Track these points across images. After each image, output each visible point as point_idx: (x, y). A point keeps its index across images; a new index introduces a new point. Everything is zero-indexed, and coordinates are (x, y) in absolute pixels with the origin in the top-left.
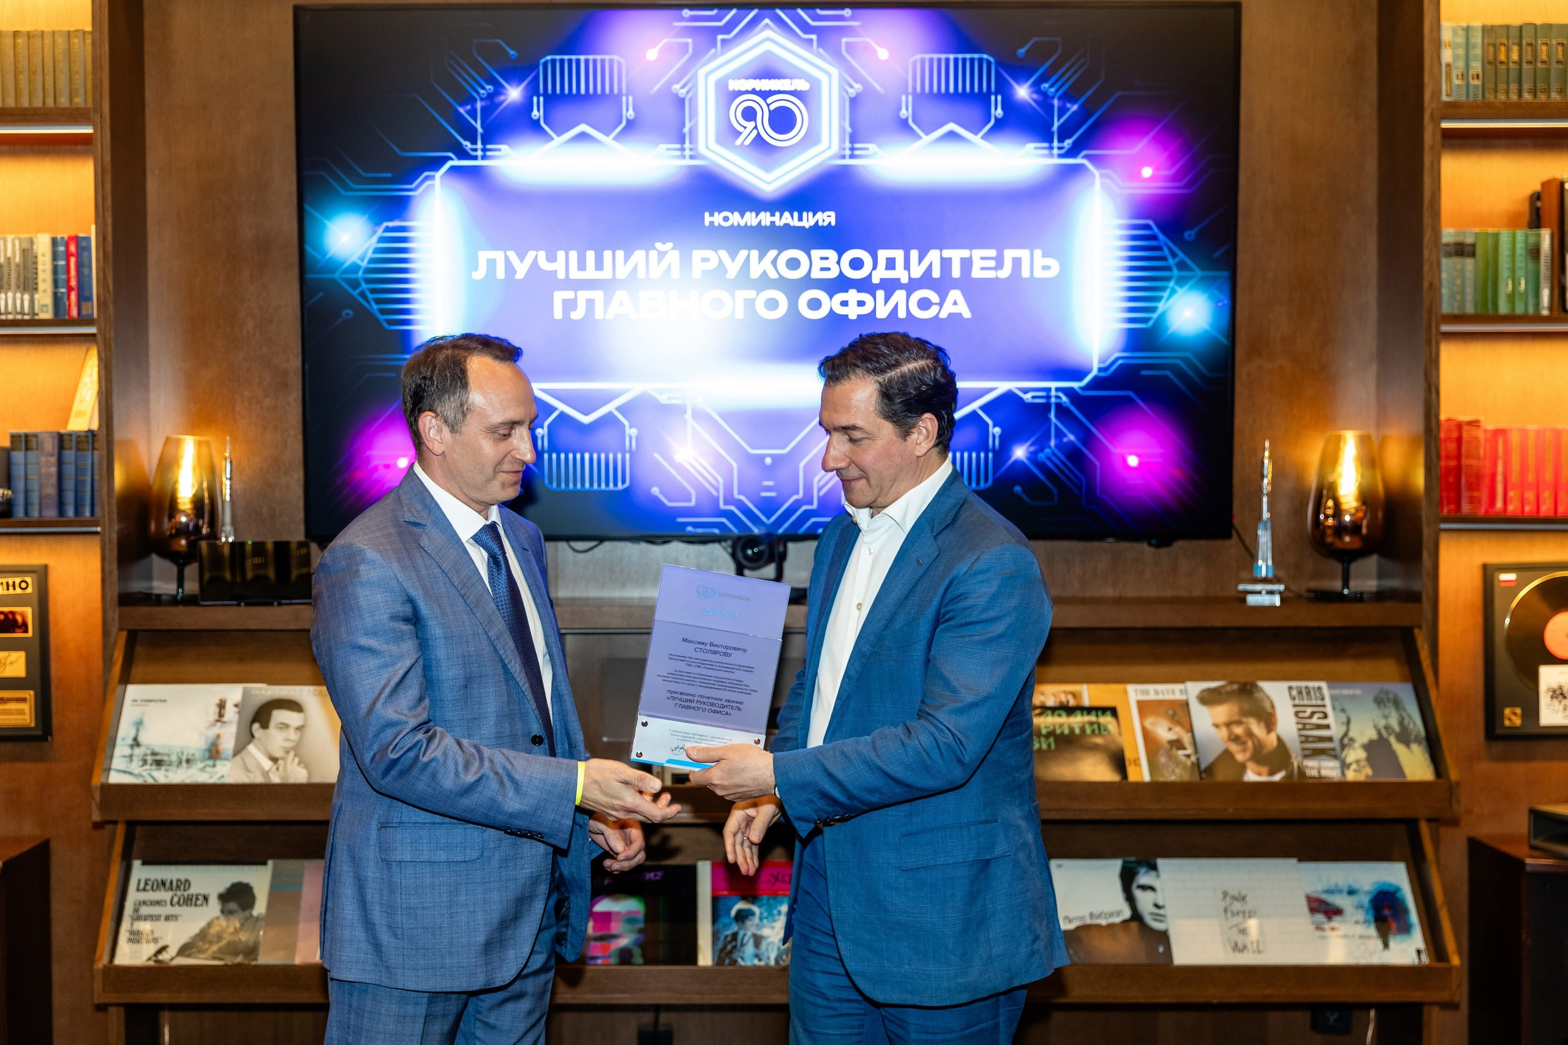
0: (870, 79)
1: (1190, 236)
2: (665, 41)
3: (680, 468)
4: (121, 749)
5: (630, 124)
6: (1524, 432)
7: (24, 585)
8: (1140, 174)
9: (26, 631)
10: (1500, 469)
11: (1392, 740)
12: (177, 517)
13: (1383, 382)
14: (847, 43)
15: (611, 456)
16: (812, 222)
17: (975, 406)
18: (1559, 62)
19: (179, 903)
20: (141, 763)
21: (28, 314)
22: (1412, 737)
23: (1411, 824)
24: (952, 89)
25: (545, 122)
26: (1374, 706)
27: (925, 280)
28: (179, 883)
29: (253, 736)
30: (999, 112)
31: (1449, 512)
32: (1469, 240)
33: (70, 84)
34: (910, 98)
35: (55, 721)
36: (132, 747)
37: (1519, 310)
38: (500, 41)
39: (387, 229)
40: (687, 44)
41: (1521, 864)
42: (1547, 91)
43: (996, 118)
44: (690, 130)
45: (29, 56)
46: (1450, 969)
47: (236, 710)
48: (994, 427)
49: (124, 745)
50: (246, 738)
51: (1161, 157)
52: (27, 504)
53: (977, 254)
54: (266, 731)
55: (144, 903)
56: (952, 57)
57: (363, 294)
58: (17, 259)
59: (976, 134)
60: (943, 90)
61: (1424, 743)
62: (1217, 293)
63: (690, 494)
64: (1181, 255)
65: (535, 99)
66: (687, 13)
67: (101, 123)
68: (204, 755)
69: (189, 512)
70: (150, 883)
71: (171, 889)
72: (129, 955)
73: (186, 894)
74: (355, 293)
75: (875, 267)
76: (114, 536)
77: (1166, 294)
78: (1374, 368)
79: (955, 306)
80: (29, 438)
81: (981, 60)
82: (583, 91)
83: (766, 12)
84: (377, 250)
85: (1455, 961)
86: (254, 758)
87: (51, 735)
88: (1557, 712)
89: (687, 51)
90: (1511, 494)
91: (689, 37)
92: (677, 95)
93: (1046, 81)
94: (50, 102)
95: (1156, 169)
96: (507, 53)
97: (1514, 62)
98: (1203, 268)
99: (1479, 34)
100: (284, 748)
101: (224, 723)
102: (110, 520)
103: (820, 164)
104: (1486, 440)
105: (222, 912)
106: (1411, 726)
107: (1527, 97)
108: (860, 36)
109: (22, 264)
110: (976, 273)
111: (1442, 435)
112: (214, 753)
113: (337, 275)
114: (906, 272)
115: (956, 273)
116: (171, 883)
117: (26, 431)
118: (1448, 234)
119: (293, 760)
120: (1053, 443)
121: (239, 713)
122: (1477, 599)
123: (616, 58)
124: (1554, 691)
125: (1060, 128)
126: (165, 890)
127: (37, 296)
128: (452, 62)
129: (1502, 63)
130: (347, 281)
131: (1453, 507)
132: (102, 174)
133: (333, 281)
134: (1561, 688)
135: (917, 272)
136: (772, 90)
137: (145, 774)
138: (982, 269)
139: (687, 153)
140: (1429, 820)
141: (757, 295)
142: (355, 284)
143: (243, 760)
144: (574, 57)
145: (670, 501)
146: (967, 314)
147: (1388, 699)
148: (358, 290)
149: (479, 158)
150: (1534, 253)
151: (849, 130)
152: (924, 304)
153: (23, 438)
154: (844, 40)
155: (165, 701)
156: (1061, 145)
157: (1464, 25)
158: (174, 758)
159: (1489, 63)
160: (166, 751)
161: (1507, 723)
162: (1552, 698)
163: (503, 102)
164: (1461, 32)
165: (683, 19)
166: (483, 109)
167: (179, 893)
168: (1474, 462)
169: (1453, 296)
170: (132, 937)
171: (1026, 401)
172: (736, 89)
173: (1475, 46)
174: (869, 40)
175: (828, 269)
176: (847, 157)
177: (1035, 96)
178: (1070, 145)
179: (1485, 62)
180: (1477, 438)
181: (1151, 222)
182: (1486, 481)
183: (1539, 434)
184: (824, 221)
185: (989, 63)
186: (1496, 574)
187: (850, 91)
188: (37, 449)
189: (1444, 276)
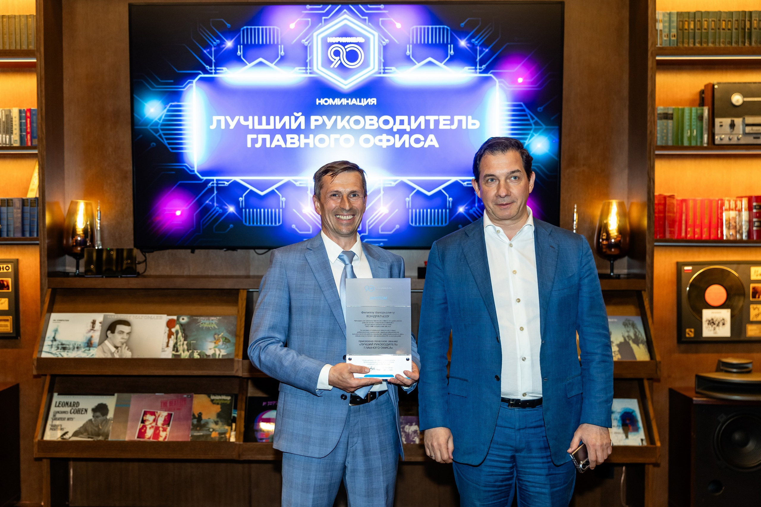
0: (392, 37)
1: (540, 110)
2: (298, 19)
3: (305, 216)
4: (48, 342)
5: (282, 57)
6: (695, 201)
7: (7, 268)
8: (517, 81)
9: (8, 289)
10: (684, 217)
11: (631, 342)
12: (76, 237)
13: (631, 178)
14: (382, 21)
15: (273, 210)
16: (366, 103)
17: (440, 188)
18: (712, 29)
19: (74, 412)
20: (56, 348)
21: (8, 144)
22: (640, 341)
23: (640, 381)
24: (430, 42)
25: (244, 57)
26: (623, 327)
27: (418, 130)
28: (74, 404)
29: (107, 337)
30: (452, 52)
31: (660, 237)
32: (670, 112)
33: (28, 40)
34: (411, 46)
35: (22, 330)
36: (52, 341)
37: (693, 144)
38: (222, 20)
39: (171, 106)
40: (308, 21)
41: (691, 400)
42: (707, 43)
43: (450, 55)
44: (310, 61)
45: (9, 27)
46: (656, 448)
47: (100, 325)
48: (449, 198)
49: (49, 340)
50: (104, 337)
51: (527, 73)
52: (8, 231)
53: (442, 118)
54: (114, 334)
55: (58, 412)
56: (430, 27)
57: (160, 136)
58: (4, 119)
59: (441, 62)
60: (426, 42)
61: (646, 344)
62: (552, 136)
63: (310, 228)
64: (536, 119)
65: (239, 46)
66: (308, 7)
67: (40, 57)
68: (85, 345)
69: (82, 235)
70: (61, 403)
71: (71, 406)
72: (51, 435)
73: (77, 408)
74: (157, 135)
75: (394, 124)
76: (46, 246)
77: (529, 137)
78: (626, 172)
79: (431, 142)
80: (9, 201)
81: (443, 28)
82: (261, 43)
83: (345, 6)
84: (166, 116)
85: (658, 444)
86: (107, 346)
87: (20, 336)
88: (711, 330)
89: (308, 24)
90: (689, 229)
91: (309, 18)
92: (304, 44)
93: (474, 38)
94: (18, 48)
95: (524, 79)
96: (226, 25)
97: (692, 29)
98: (546, 125)
99: (675, 16)
100: (121, 342)
101: (94, 330)
102: (44, 238)
103: (370, 77)
104: (677, 204)
105: (93, 417)
106: (640, 336)
107: (698, 45)
108: (388, 17)
109: (5, 122)
110: (441, 127)
111: (656, 202)
112: (89, 344)
113: (148, 127)
114: (409, 126)
115: (432, 126)
116: (71, 403)
117: (7, 198)
118: (660, 109)
119: (125, 347)
120: (476, 205)
121: (102, 326)
122: (674, 278)
123: (276, 27)
124: (709, 321)
125: (480, 60)
126: (68, 407)
127: (12, 136)
128: (201, 29)
129: (686, 29)
130: (153, 129)
131: (661, 235)
132: (41, 80)
133: (147, 129)
134: (712, 319)
135: (414, 126)
136: (348, 42)
137: (58, 353)
138: (444, 125)
139: (308, 71)
140: (648, 379)
141: (340, 136)
142: (157, 131)
143: (102, 347)
144: (256, 27)
145: (300, 231)
146: (437, 146)
147: (629, 324)
148: (158, 134)
149: (213, 73)
150: (700, 118)
151: (383, 60)
152: (417, 141)
153: (6, 201)
154: (381, 19)
155: (68, 320)
156: (480, 68)
157: (668, 12)
158: (71, 346)
159: (680, 30)
160: (68, 343)
161: (687, 336)
162: (708, 324)
163: (224, 48)
164: (667, 15)
165: (306, 10)
166: (215, 51)
167: (74, 408)
168: (671, 215)
169: (662, 137)
170: (52, 428)
171: (464, 186)
172: (331, 42)
173: (673, 22)
174: (392, 19)
175: (373, 125)
176: (382, 73)
177: (469, 45)
178: (485, 68)
179: (678, 29)
180: (673, 203)
181: (522, 103)
182: (677, 223)
183: (702, 201)
184: (371, 102)
185: (447, 30)
186: (683, 267)
187: (383, 42)
188: (12, 206)
189: (658, 128)
